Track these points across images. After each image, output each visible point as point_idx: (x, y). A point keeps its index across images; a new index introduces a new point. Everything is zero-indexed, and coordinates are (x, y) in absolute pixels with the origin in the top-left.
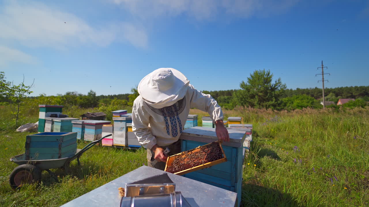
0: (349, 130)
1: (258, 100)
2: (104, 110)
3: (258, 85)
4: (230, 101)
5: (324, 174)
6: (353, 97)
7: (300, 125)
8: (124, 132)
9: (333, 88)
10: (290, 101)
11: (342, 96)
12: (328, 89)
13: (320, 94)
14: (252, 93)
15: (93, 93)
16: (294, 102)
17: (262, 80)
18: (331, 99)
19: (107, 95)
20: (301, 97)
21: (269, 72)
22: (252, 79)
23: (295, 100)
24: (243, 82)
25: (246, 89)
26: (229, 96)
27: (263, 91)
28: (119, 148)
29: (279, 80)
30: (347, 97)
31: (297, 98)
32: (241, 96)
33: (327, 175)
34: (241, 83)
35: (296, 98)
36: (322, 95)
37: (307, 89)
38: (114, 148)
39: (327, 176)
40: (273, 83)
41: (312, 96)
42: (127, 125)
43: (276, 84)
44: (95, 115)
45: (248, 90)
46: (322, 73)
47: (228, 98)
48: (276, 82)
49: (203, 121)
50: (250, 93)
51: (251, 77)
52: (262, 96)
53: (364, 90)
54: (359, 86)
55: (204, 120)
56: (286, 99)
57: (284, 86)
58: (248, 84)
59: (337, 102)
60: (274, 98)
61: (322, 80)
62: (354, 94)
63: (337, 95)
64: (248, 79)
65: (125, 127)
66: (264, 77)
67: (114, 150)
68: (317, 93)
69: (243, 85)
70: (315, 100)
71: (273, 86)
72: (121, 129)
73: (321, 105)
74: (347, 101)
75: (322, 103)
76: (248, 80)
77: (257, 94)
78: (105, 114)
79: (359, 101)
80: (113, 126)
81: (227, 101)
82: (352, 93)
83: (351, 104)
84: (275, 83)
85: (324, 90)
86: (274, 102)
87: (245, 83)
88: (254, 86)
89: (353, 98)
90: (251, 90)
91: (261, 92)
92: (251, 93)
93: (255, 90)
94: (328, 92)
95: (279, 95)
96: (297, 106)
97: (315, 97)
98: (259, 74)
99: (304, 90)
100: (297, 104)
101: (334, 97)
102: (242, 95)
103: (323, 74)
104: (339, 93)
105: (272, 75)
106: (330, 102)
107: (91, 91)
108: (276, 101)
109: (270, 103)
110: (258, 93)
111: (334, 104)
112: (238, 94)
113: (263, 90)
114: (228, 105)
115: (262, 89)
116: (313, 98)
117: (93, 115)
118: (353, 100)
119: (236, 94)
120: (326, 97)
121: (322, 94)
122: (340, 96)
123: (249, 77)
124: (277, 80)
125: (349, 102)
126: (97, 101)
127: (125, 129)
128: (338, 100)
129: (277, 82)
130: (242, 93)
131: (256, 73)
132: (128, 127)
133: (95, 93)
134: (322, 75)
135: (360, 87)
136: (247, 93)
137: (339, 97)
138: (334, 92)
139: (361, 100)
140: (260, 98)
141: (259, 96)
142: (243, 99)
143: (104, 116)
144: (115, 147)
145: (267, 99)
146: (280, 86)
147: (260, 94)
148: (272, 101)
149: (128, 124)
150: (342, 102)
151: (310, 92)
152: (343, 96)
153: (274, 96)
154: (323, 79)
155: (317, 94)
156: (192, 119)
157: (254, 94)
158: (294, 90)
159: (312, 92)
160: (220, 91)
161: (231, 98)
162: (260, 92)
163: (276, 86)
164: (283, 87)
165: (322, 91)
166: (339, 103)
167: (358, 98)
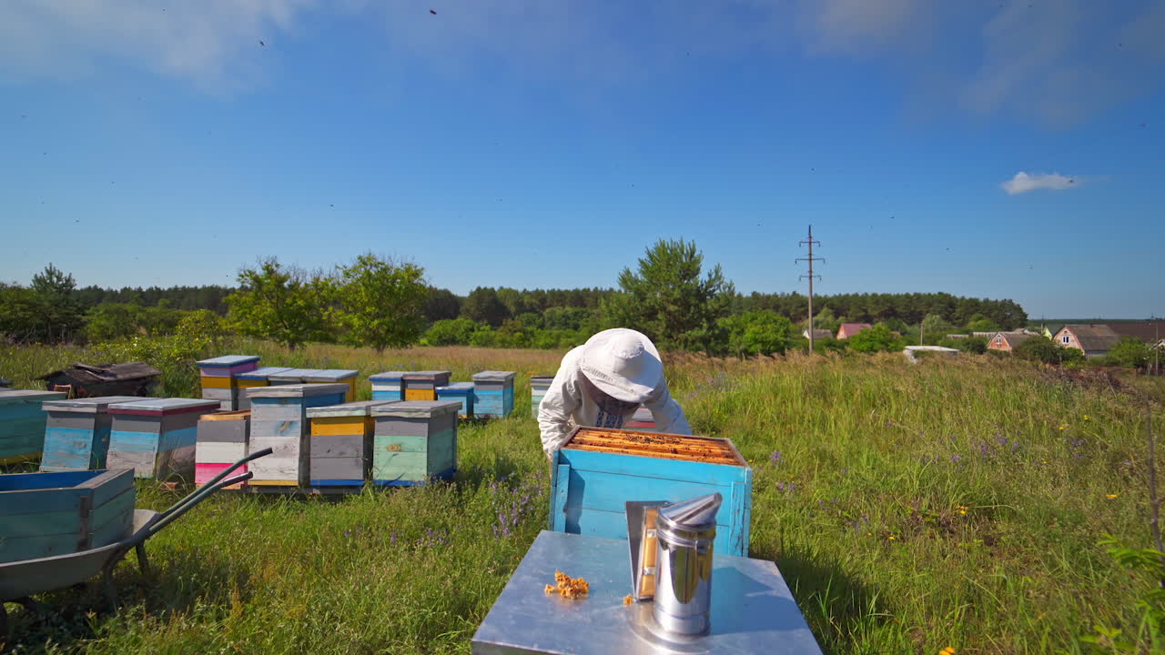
0: (874, 406)
1: (665, 326)
2: (147, 356)
3: (667, 282)
4: (581, 322)
5: (840, 512)
6: (868, 319)
7: (776, 395)
8: (294, 440)
9: (830, 294)
10: (737, 326)
11: (847, 316)
12: (820, 297)
13: (802, 309)
14: (652, 304)
15: (59, 278)
16: (746, 330)
17: (676, 271)
18: (825, 323)
19: (118, 288)
20: (761, 318)
21: (694, 246)
22: (650, 265)
23: (749, 325)
24: (628, 272)
25: (635, 293)
26: (578, 309)
27: (680, 299)
28: (271, 493)
29: (717, 272)
30: (857, 320)
31: (753, 319)
32: (621, 312)
33: (845, 514)
34: (622, 272)
35: (749, 319)
36: (806, 313)
37: (776, 296)
38: (251, 495)
39: (847, 517)
40: (703, 277)
41: (786, 314)
42: (308, 416)
43: (709, 282)
44: (112, 375)
45: (641, 296)
46: (808, 257)
47: (576, 314)
48: (710, 275)
49: (533, 390)
50: (647, 303)
51: (648, 259)
52: (677, 314)
53: (889, 305)
54: (879, 293)
55: (536, 388)
56: (729, 321)
57: (729, 288)
58: (640, 277)
59: (836, 333)
60: (704, 320)
61: (808, 274)
62: (871, 312)
63: (837, 315)
64: (642, 262)
65: (299, 419)
66: (682, 262)
67: (252, 501)
68: (797, 307)
69: (626, 279)
70: (792, 326)
71: (702, 285)
72: (284, 427)
73: (804, 338)
74: (857, 329)
75: (806, 334)
76: (640, 268)
77: (664, 309)
78: (153, 371)
79: (879, 329)
80: (247, 419)
81: (571, 322)
82: (865, 311)
83: (866, 337)
84: (707, 279)
85: (812, 299)
86: (704, 331)
87: (633, 275)
88: (658, 286)
89: (867, 322)
90: (649, 295)
91: (675, 302)
92: (648, 305)
93: (658, 295)
94: (820, 303)
95: (716, 312)
96: (753, 342)
97: (791, 319)
98: (669, 251)
99: (768, 297)
100: (753, 336)
101: (830, 318)
102: (624, 309)
103: (810, 260)
104: (841, 307)
105: (700, 256)
106: (823, 331)
107: (50, 273)
108: (710, 328)
109: (696, 333)
110: (666, 304)
111: (831, 336)
112: (613, 305)
113: (678, 296)
114: (577, 333)
115: (677, 294)
116: (788, 319)
117: (103, 373)
118: (868, 326)
119: (607, 305)
120: (815, 318)
121: (808, 310)
122: (843, 315)
123: (644, 257)
124: (713, 271)
125: (862, 331)
126: (81, 311)
127: (298, 429)
128: (839, 326)
129: (713, 277)
130: (626, 302)
131: (662, 248)
132: (309, 420)
133: (68, 280)
134: (808, 262)
135: (882, 295)
136: (637, 303)
137: (841, 318)
138: (831, 306)
139: (883, 328)
140: (671, 318)
141: (669, 313)
142: (627, 321)
143: (153, 376)
144: (255, 491)
145: (688, 321)
146: (719, 286)
147: (672, 308)
148: (701, 327)
149: (310, 412)
150: (847, 332)
151: (780, 303)
152: (849, 318)
153: (705, 316)
154: (811, 272)
155: (796, 310)
156: (498, 386)
157: (657, 307)
158: (747, 297)
159: (786, 305)
160: (552, 292)
161: (585, 315)
162: (673, 304)
163: (711, 287)
164: (727, 289)
165: (807, 303)
166: (842, 335)
167: (877, 322)
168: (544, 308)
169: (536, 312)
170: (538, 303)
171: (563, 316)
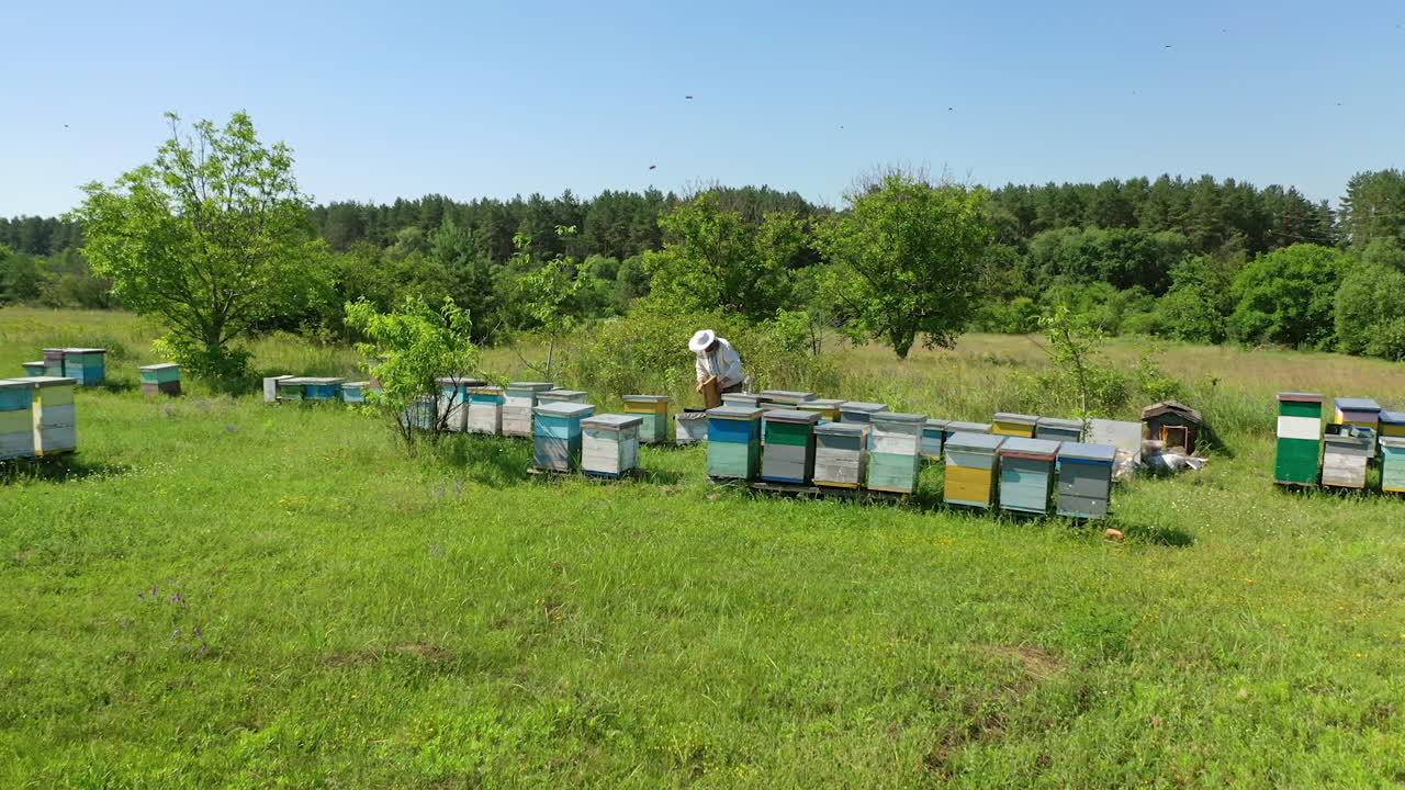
168: (1031, 232)
169: (1014, 242)
170: (1014, 218)
171: (1084, 251)
